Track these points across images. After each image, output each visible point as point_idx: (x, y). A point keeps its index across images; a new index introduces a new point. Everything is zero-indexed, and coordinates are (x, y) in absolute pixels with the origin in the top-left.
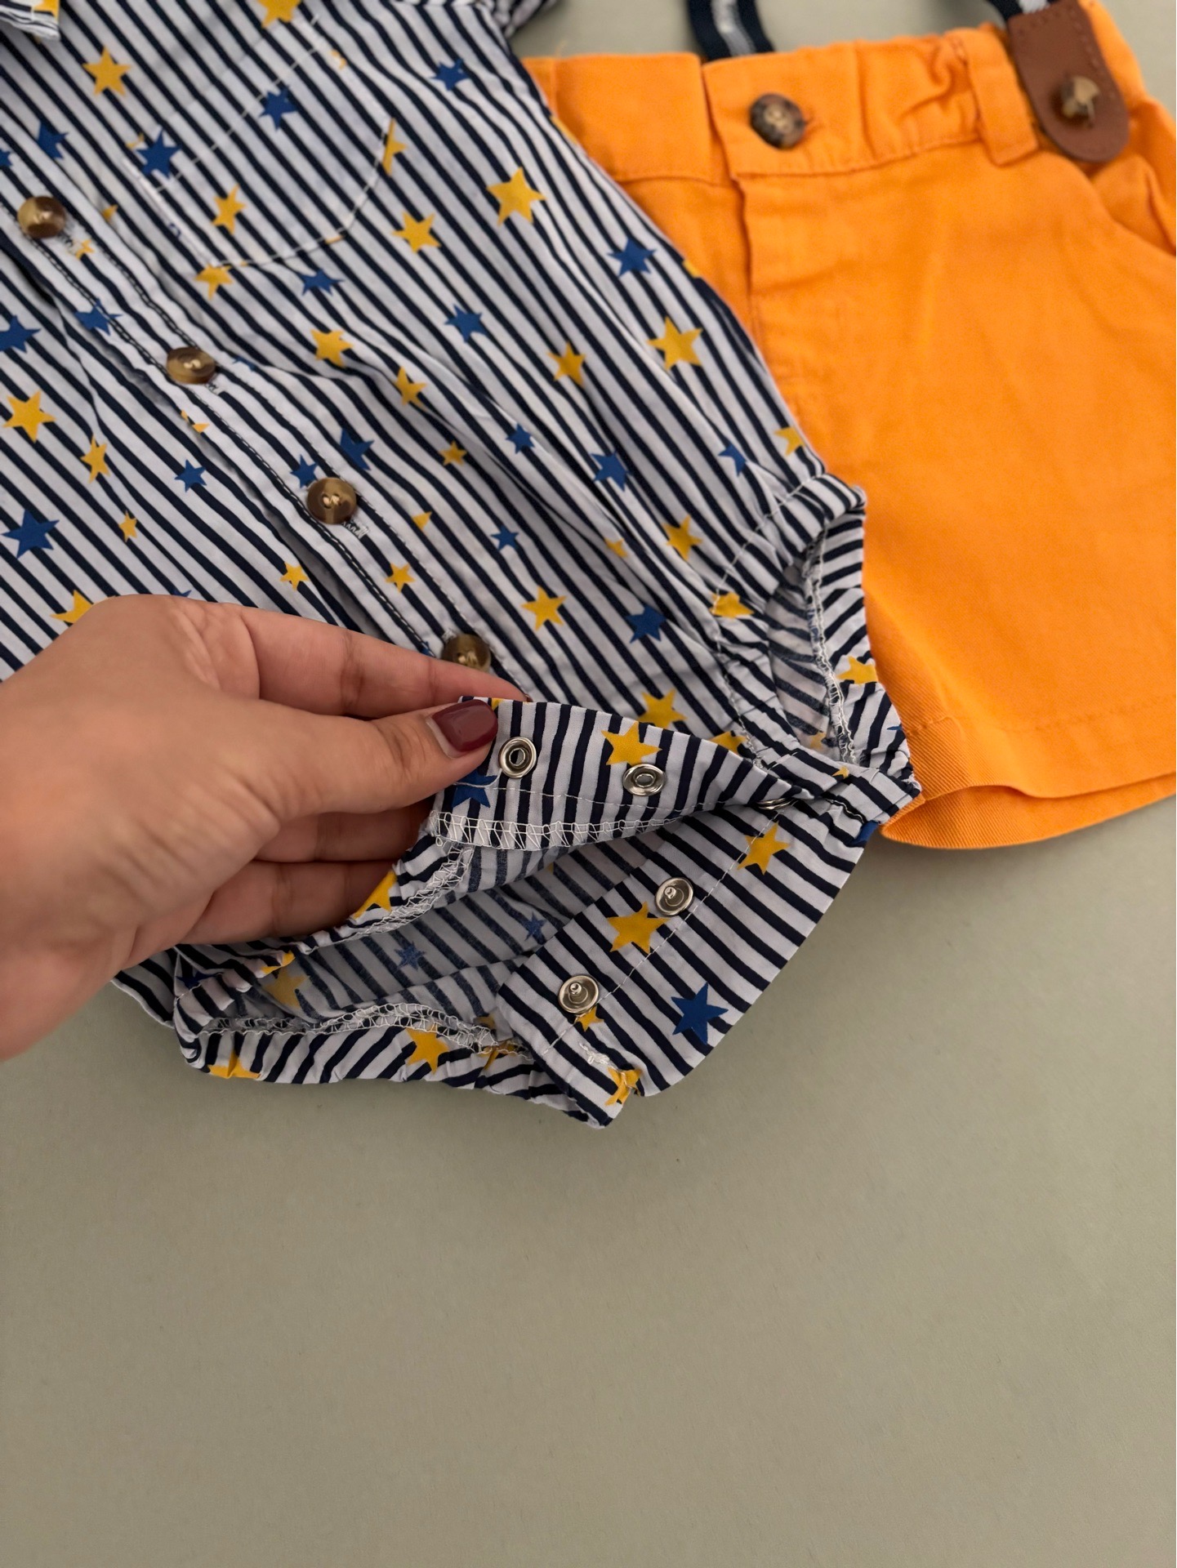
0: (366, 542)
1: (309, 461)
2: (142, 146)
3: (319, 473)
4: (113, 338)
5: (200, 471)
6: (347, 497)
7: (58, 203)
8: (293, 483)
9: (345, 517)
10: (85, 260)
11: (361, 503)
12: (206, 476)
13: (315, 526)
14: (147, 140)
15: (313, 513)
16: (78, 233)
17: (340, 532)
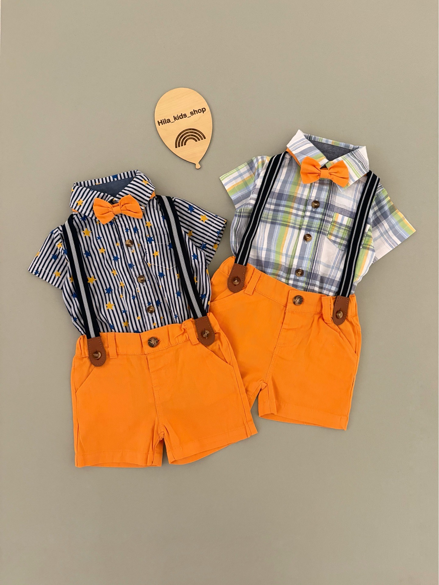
0: (152, 318)
1: (151, 302)
2: (149, 237)
3: (151, 304)
4: (132, 270)
5: (135, 297)
6: (153, 310)
7: (132, 242)
8: (147, 305)
9: (151, 313)
10: (133, 253)
11: (155, 311)
12: (136, 298)
13: (147, 312)
14: (150, 236)
15: (147, 310)
16: (133, 248)
17: (149, 314)
